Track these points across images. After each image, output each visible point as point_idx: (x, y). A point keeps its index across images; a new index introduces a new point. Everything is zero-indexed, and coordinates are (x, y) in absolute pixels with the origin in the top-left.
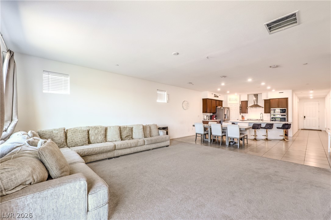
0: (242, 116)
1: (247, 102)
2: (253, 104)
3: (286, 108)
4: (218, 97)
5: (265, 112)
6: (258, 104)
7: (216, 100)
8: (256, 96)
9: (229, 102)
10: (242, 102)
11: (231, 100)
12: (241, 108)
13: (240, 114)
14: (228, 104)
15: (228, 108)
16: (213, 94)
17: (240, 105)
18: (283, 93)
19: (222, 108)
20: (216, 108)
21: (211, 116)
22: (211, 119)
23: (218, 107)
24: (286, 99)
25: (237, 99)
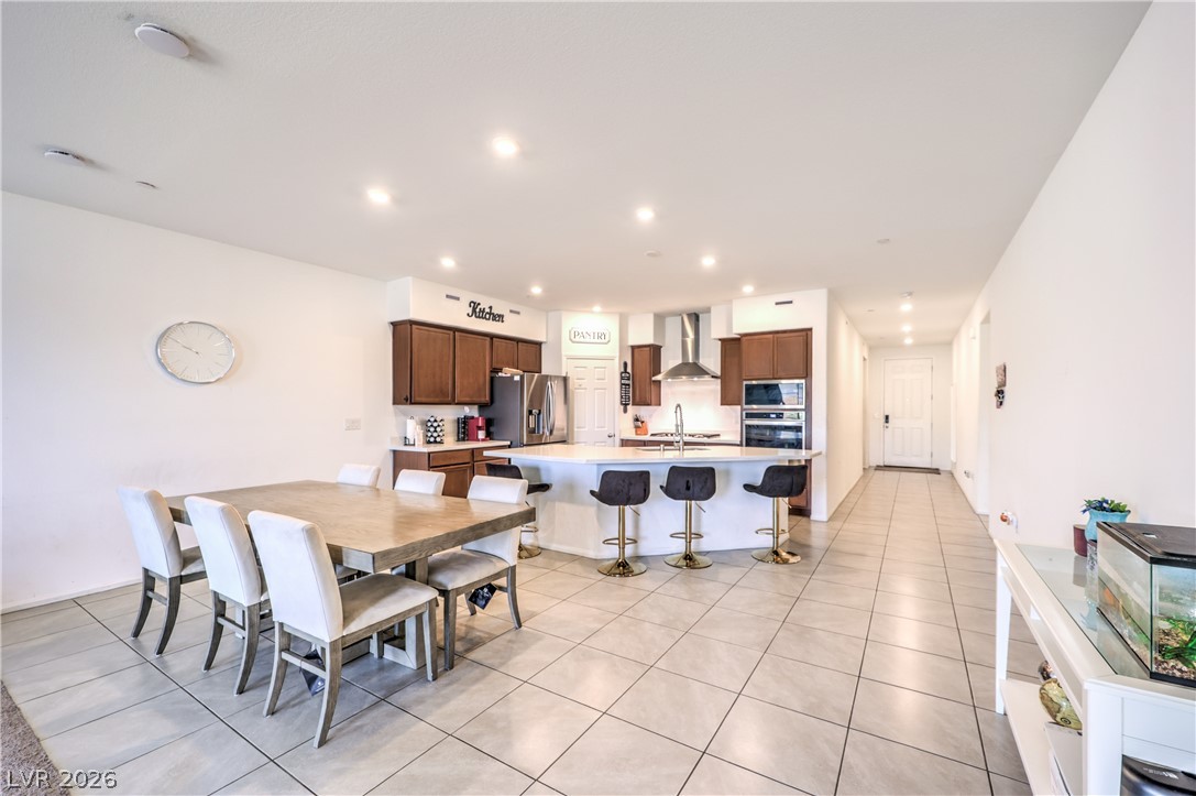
0: (637, 420)
1: (654, 351)
2: (680, 361)
3: (803, 381)
4: (499, 318)
5: (725, 401)
6: (701, 363)
7: (492, 337)
8: (692, 320)
9: (568, 348)
10: (636, 350)
11: (577, 339)
12: (630, 382)
13: (625, 411)
14: (564, 359)
15: (565, 379)
16: (458, 299)
17: (625, 364)
18: (791, 302)
19: (517, 378)
20: (492, 379)
21: (464, 423)
22: (463, 440)
23: (500, 374)
24: (804, 333)
25: (607, 337)
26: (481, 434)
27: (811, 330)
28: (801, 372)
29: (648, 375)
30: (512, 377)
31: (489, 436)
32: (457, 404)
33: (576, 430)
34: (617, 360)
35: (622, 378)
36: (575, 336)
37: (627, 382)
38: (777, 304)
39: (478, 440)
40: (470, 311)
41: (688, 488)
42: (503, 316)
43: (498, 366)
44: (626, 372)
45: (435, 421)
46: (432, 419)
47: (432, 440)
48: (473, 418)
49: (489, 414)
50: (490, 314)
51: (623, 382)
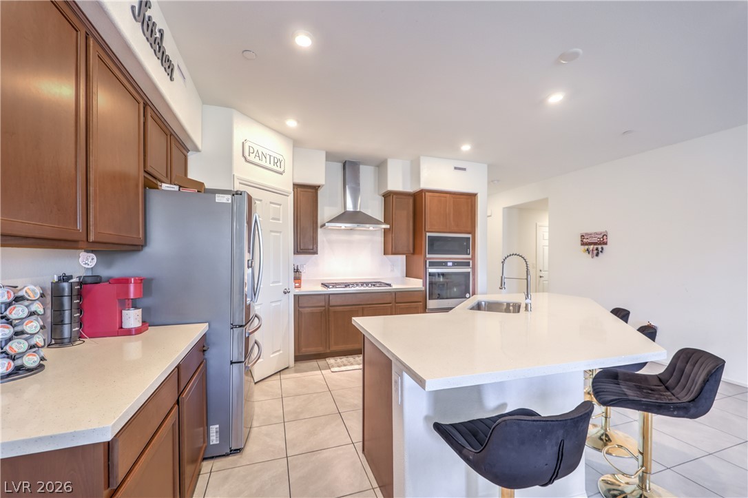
1: (314, 193)
3: (470, 236)
4: (169, 68)
6: (363, 211)
7: (145, 102)
9: (241, 168)
11: (252, 157)
25: (283, 164)
27: (475, 195)
28: (469, 229)
34: (290, 198)
36: (249, 155)
38: (456, 168)
42: (173, 68)
50: (161, 46)
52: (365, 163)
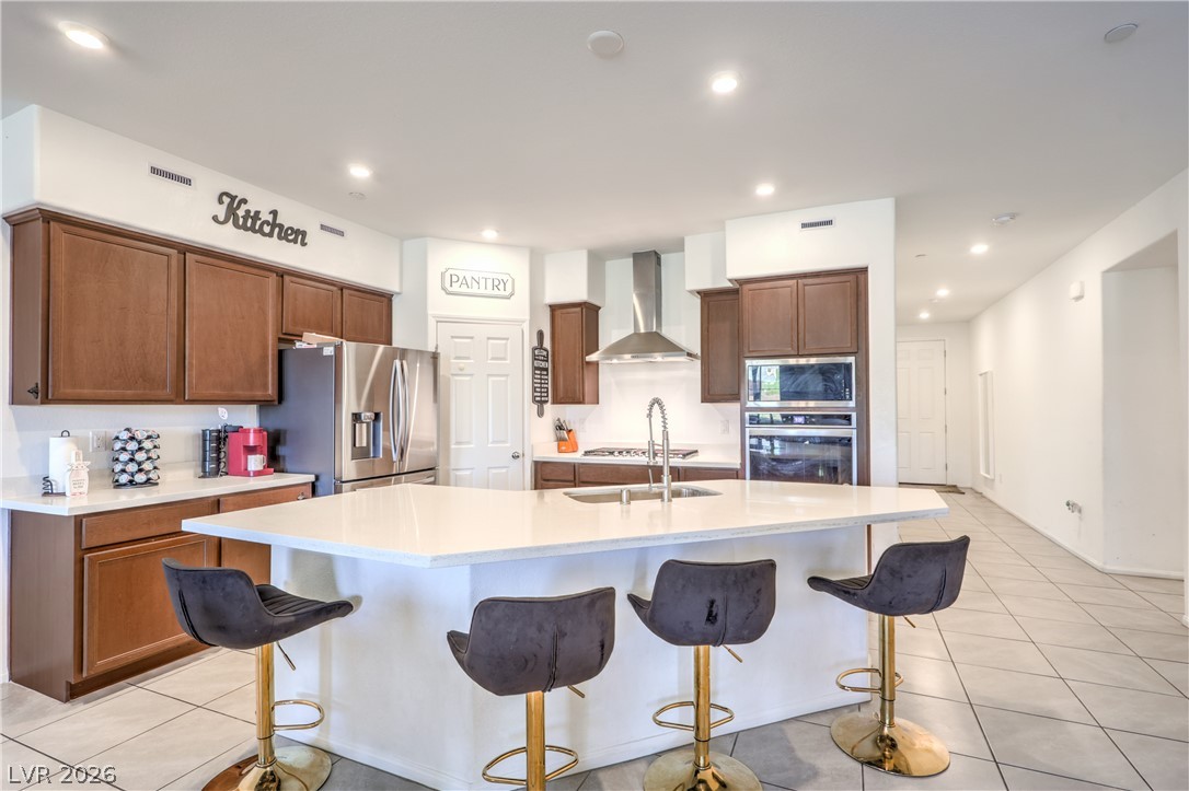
0: (560, 428)
1: (588, 313)
2: (631, 331)
3: (851, 360)
4: (297, 236)
5: (709, 396)
6: (667, 332)
7: (282, 274)
8: (648, 264)
9: (439, 304)
10: (558, 312)
11: (455, 288)
12: (549, 365)
13: (541, 413)
14: (432, 322)
15: (435, 357)
16: (188, 182)
17: (541, 335)
18: (829, 223)
19: (329, 351)
20: (281, 353)
21: (218, 439)
22: (216, 473)
23: (298, 345)
24: (851, 278)
25: (509, 285)
26: (256, 462)
27: (864, 270)
28: (847, 345)
29: (578, 351)
30: (319, 350)
31: (274, 462)
32: (192, 402)
33: (453, 447)
34: (526, 327)
35: (535, 358)
36: (452, 285)
37: (543, 365)
38: (804, 226)
39: (246, 473)
40: (221, 212)
41: (711, 618)
42: (304, 234)
43: (296, 330)
44: (541, 346)
45: (132, 438)
46: (125, 435)
47: (124, 478)
48: (238, 429)
49: (277, 421)
50: (274, 225)
51: (537, 364)
52: (668, 251)
